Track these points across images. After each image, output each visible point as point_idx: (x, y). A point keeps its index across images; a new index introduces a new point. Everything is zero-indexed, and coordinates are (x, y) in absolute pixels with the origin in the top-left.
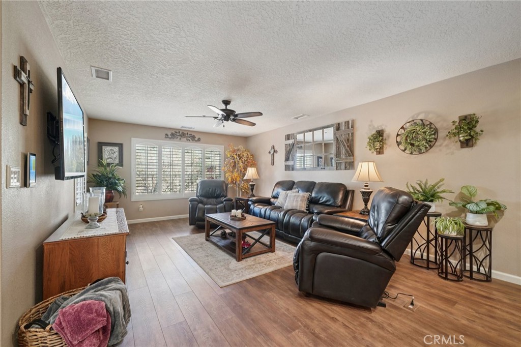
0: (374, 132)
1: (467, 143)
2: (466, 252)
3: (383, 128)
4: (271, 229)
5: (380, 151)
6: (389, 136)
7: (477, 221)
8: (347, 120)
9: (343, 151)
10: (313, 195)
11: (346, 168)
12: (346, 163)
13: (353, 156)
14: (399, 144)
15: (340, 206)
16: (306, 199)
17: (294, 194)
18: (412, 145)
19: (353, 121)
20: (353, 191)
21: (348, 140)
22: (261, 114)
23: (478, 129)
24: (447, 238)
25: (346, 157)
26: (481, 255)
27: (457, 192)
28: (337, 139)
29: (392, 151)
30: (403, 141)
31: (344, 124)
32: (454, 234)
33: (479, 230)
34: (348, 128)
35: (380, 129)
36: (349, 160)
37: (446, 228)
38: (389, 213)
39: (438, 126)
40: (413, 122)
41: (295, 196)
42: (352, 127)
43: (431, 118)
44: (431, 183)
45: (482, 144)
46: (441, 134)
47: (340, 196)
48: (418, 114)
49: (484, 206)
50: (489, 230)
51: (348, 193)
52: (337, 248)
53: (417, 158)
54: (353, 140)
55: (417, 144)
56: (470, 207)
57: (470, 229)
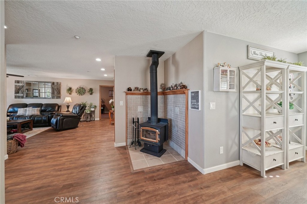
0: (68, 88)
1: (91, 94)
2: (91, 116)
3: (71, 87)
4: (31, 122)
5: (70, 94)
6: (73, 90)
7: (93, 109)
8: (57, 81)
9: (56, 92)
10: (42, 109)
11: (57, 98)
12: (57, 97)
13: (60, 94)
14: (76, 92)
15: (57, 111)
16: (39, 110)
17: (32, 109)
18: (80, 93)
19: (60, 83)
20: (61, 106)
21: (58, 89)
22: (23, 77)
23: (93, 91)
24: (88, 114)
25: (57, 94)
26: (93, 116)
27: (89, 104)
28: (53, 88)
29: (74, 94)
30: (77, 92)
31: (56, 83)
32: (89, 113)
33: (93, 111)
34: (58, 85)
35: (70, 87)
36: (58, 95)
37: (88, 111)
38: (79, 108)
39: (86, 89)
40: (80, 88)
41: (32, 110)
42: (60, 85)
43: (84, 87)
44: (84, 102)
45: (94, 94)
46: (86, 91)
47: (57, 108)
48: (81, 85)
49: (94, 106)
50: (94, 111)
51: (59, 107)
52: (69, 117)
53: (81, 96)
54: (60, 89)
55: (81, 93)
56: (92, 107)
57: (92, 111)
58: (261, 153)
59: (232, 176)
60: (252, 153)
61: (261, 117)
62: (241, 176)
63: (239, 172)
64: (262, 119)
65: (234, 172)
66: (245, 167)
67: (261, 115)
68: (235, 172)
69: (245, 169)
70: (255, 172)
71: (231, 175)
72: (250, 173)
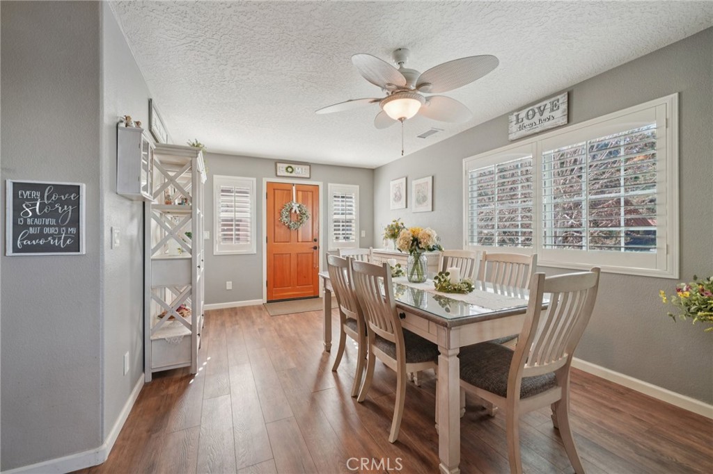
58: (191, 330)
59: (162, 408)
60: (175, 338)
61: (191, 259)
62: (172, 396)
63: (162, 394)
64: (193, 261)
65: (152, 401)
66: (158, 380)
67: (191, 254)
68: (155, 398)
69: (163, 382)
70: (179, 376)
71: (158, 409)
72: (176, 382)
